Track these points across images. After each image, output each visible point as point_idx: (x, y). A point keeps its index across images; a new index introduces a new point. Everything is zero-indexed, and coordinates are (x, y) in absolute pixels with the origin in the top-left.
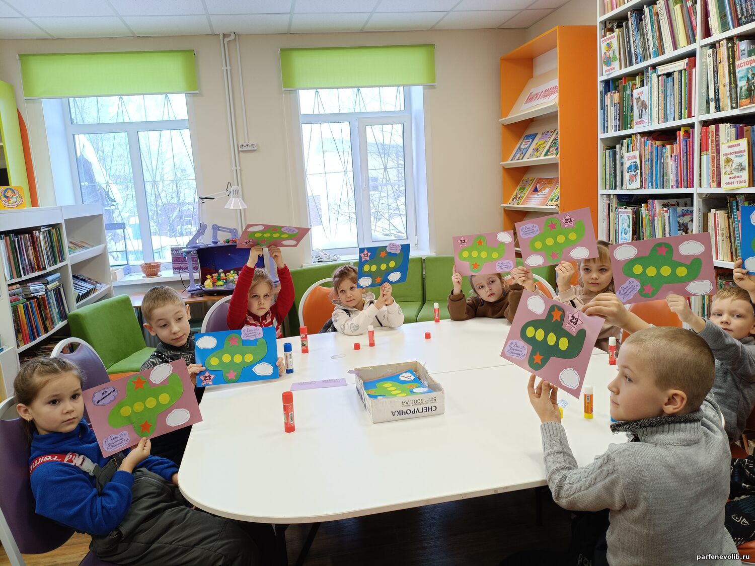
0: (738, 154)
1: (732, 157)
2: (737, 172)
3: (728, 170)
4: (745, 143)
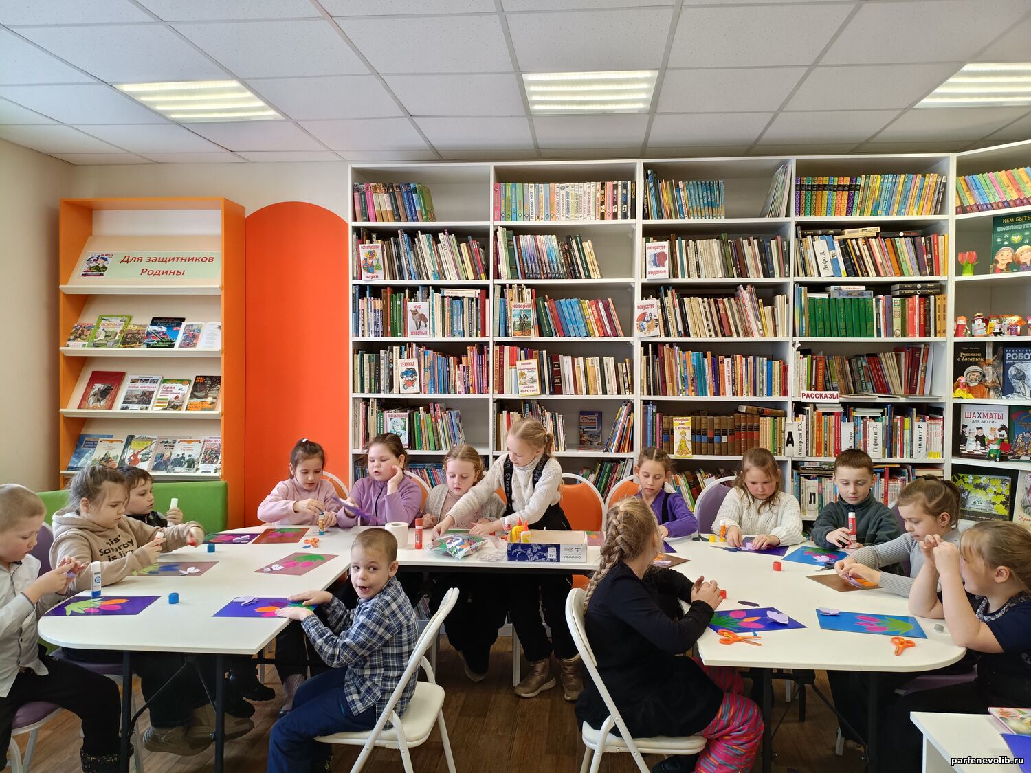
0: (529, 370)
1: (526, 372)
2: (530, 383)
3: (523, 381)
4: (534, 363)
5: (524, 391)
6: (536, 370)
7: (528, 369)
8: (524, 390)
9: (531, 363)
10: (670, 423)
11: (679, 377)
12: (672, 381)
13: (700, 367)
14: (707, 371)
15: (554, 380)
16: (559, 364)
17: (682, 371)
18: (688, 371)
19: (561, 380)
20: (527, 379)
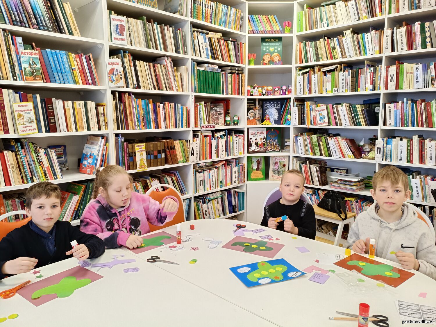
2: (28, 124)
3: (21, 122)
4: (30, 105)
5: (23, 131)
6: (33, 112)
7: (25, 111)
8: (24, 129)
9: (26, 106)
10: (134, 148)
11: (136, 117)
12: (131, 120)
13: (147, 110)
14: (151, 112)
15: (49, 120)
16: (52, 106)
17: (137, 113)
18: (140, 112)
19: (55, 120)
20: (25, 119)
